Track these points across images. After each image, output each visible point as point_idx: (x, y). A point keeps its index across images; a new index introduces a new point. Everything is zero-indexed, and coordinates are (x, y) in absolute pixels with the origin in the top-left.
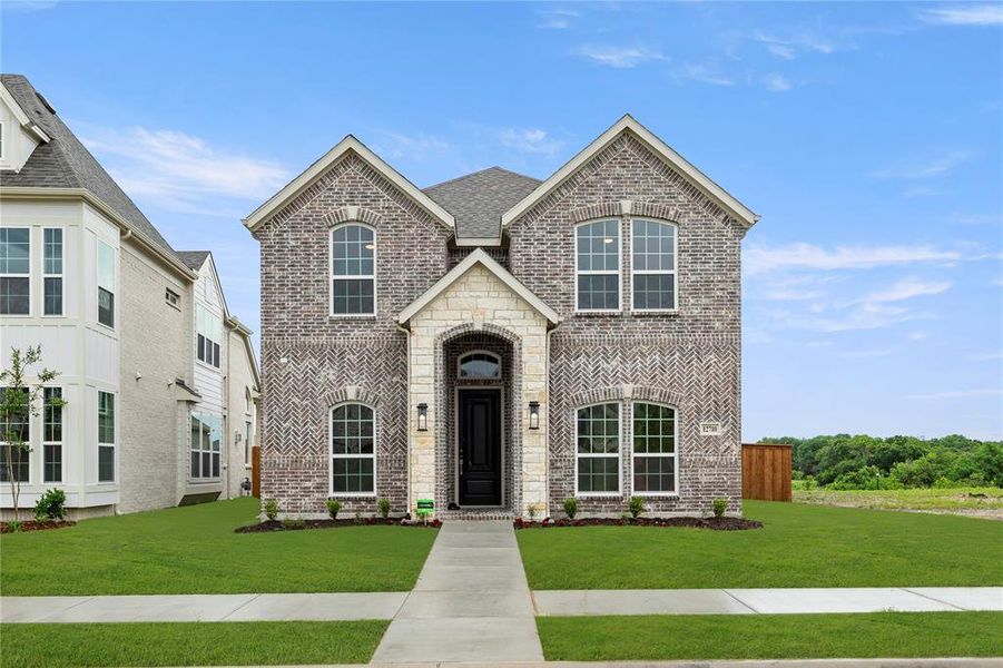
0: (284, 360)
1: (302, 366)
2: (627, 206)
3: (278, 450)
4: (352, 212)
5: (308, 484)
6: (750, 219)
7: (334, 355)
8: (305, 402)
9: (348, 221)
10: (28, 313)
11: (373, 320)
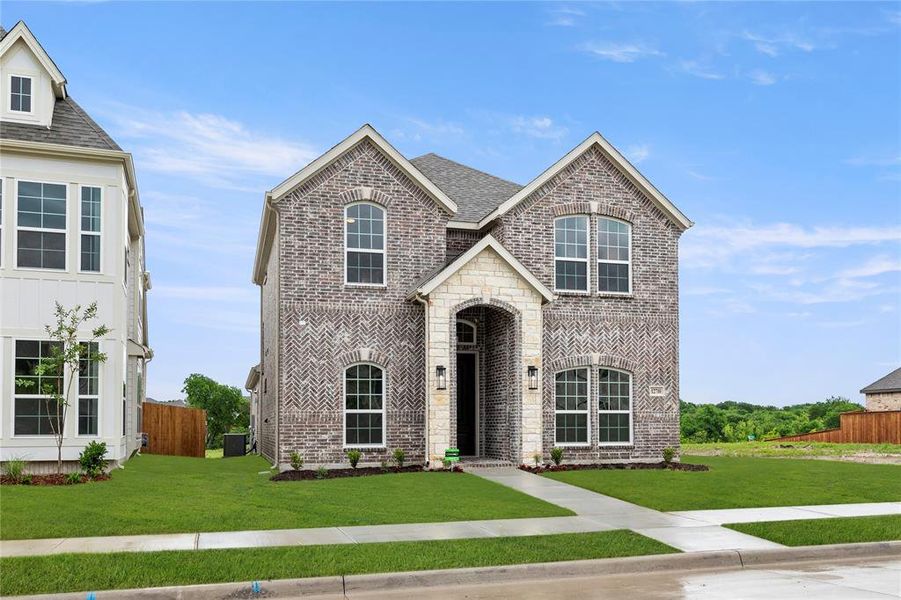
0: (302, 323)
1: (320, 329)
2: (594, 206)
3: (297, 405)
4: (366, 192)
5: (324, 437)
6: (686, 224)
7: (350, 319)
8: (322, 362)
9: (362, 200)
10: (64, 268)
11: (384, 290)
